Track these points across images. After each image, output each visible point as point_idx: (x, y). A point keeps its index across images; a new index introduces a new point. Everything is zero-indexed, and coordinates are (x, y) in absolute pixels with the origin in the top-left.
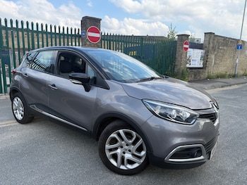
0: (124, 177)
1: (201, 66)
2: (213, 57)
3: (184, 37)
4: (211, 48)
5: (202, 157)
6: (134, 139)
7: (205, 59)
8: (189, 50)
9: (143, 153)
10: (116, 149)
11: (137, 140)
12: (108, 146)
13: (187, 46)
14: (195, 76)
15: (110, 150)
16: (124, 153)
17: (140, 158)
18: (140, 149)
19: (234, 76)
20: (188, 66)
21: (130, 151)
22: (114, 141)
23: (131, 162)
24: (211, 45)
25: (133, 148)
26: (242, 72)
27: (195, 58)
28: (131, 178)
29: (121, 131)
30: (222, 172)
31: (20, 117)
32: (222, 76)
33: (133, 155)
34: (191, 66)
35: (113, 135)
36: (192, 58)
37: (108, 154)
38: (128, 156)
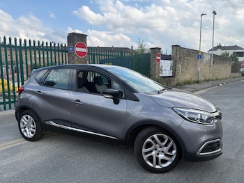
0: (160, 175)
1: (171, 75)
2: (180, 66)
3: (156, 50)
4: (178, 59)
5: (220, 150)
6: (166, 141)
7: (174, 68)
8: (161, 61)
9: (174, 152)
10: (151, 151)
11: (169, 142)
12: (144, 150)
13: (159, 58)
14: (167, 83)
15: (146, 153)
16: (158, 154)
17: (171, 156)
18: (171, 150)
19: (197, 82)
20: (161, 75)
21: (163, 152)
22: (149, 145)
23: (164, 161)
24: (178, 56)
25: (165, 149)
26: (203, 79)
27: (166, 68)
28: (166, 174)
29: (155, 136)
30: (229, 160)
31: (30, 135)
32: (188, 83)
33: (166, 155)
34: (163, 75)
35: (149, 140)
36: (163, 68)
37: (145, 157)
38: (161, 156)
